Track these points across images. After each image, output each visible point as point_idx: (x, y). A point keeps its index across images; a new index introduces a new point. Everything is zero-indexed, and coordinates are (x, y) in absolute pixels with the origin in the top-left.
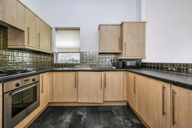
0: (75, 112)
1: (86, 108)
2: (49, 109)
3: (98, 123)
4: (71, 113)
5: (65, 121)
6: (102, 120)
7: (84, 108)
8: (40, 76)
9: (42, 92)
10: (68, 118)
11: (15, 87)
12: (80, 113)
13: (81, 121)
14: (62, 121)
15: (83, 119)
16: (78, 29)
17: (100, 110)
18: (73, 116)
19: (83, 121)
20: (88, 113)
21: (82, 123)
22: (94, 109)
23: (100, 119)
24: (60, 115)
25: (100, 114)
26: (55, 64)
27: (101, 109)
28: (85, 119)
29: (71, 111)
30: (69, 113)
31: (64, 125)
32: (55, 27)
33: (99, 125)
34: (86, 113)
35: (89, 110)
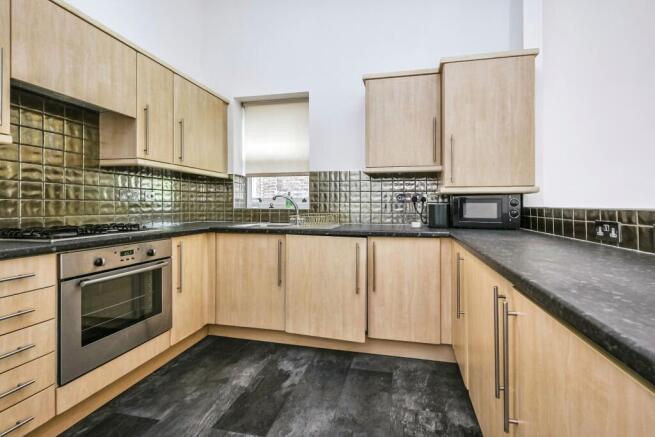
0: (274, 363)
1: (312, 354)
2: (208, 342)
3: (326, 404)
4: (261, 362)
5: (234, 382)
6: (343, 397)
7: (303, 354)
8: (171, 244)
9: (180, 289)
10: (244, 376)
11: (90, 268)
12: (286, 365)
13: (280, 388)
14: (225, 381)
15: (287, 383)
16: (304, 99)
17: (352, 366)
18: (265, 370)
19: (284, 391)
20: (308, 371)
21: (277, 394)
22: (335, 361)
23: (340, 393)
24: (227, 364)
25: (348, 378)
26: (237, 211)
27: (358, 364)
28: (293, 385)
29: (263, 357)
30: (253, 361)
31: (227, 393)
32: (235, 99)
33: (327, 408)
34: (303, 369)
35: (318, 362)
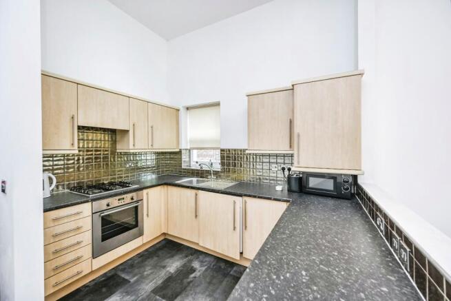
0: (190, 261)
1: (212, 259)
3: (207, 293)
4: (185, 260)
5: (168, 269)
6: (218, 291)
7: (207, 259)
9: (148, 215)
10: (174, 265)
11: (105, 207)
12: (196, 264)
13: (188, 278)
14: (164, 267)
15: (193, 275)
17: (231, 273)
18: (184, 266)
19: (189, 280)
20: (206, 270)
21: (186, 281)
22: (223, 267)
23: (217, 289)
24: (169, 257)
25: (226, 279)
26: (184, 169)
27: (235, 271)
28: (195, 277)
29: (187, 256)
30: (181, 258)
31: (163, 274)
32: (183, 107)
33: (207, 296)
34: (204, 269)
35: (214, 266)
